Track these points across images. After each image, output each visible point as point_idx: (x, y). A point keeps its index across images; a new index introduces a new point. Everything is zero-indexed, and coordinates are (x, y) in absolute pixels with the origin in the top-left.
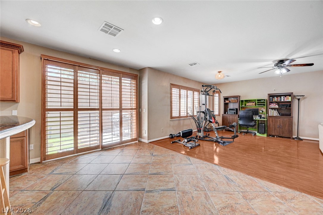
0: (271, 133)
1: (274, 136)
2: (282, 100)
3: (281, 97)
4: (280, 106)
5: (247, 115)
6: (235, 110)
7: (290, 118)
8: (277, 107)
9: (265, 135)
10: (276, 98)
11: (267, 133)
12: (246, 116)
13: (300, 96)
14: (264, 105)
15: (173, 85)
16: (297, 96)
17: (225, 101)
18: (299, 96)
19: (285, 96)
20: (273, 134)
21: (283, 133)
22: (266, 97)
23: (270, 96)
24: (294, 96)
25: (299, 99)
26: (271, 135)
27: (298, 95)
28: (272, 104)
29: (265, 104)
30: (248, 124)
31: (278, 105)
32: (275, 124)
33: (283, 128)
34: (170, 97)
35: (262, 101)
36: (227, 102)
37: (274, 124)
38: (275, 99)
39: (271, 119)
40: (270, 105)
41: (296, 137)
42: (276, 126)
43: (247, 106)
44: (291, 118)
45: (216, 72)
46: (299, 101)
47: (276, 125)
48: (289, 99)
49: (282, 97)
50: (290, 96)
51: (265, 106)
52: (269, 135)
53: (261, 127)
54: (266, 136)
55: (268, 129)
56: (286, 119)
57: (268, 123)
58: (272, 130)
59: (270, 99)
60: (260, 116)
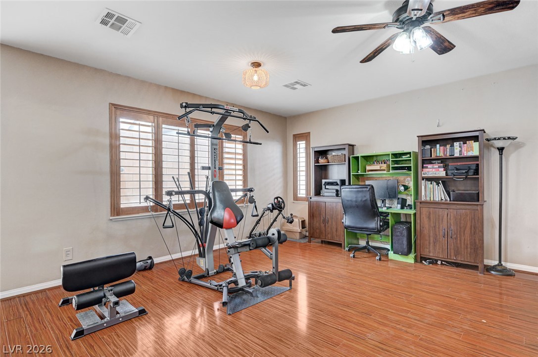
0: (426, 253)
1: (434, 262)
2: (457, 154)
3: (452, 146)
4: (449, 172)
5: (360, 199)
6: (337, 184)
7: (475, 207)
8: (442, 173)
9: (410, 259)
10: (442, 148)
11: (415, 252)
12: (356, 201)
13: (504, 139)
14: (409, 169)
15: (117, 109)
16: (495, 139)
17: (317, 161)
18: (499, 139)
19: (465, 140)
20: (431, 255)
21: (457, 253)
22: (413, 146)
23: (423, 142)
24: (488, 140)
25: (501, 150)
26: (425, 259)
27: (497, 136)
28: (430, 166)
29: (412, 165)
30: (365, 226)
31: (446, 168)
32: (435, 227)
33: (456, 238)
34: (111, 146)
35: (404, 158)
36: (322, 161)
37: (432, 225)
38: (439, 151)
39: (425, 211)
40: (424, 170)
41: (497, 263)
42: (439, 231)
43: (367, 173)
44: (479, 208)
45: (243, 63)
46: (501, 154)
47: (439, 228)
48: (473, 149)
49: (456, 144)
50: (476, 139)
51: (412, 172)
52: (420, 259)
53: (398, 234)
54: (412, 261)
55: (418, 242)
56: (464, 209)
57: (418, 221)
58: (430, 243)
59: (423, 151)
60: (400, 200)
